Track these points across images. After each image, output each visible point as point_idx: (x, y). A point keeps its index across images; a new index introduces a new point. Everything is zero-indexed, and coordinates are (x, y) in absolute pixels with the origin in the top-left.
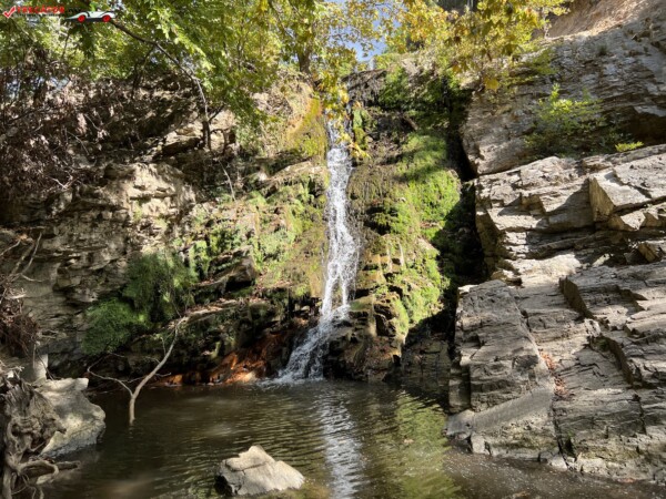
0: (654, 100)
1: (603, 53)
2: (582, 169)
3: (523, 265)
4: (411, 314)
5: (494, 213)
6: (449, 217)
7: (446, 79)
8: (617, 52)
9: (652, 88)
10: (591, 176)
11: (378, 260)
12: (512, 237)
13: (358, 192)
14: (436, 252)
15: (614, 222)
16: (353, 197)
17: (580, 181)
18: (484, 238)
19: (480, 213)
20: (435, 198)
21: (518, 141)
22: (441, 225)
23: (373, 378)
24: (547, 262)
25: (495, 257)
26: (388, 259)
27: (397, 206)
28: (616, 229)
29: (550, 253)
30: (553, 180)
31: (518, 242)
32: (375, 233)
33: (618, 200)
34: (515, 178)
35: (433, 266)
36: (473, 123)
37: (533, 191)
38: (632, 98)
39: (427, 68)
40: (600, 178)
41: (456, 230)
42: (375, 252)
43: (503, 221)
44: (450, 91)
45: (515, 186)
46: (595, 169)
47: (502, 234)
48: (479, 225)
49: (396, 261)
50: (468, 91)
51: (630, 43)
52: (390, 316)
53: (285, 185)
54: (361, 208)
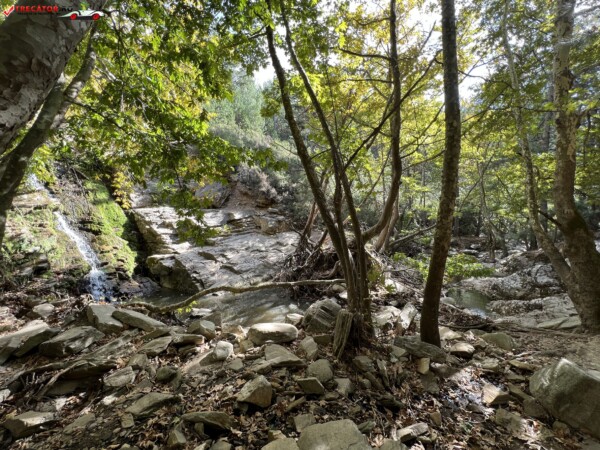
3: (174, 247)
5: (154, 227)
6: (125, 226)
11: (106, 248)
12: (164, 236)
13: (66, 211)
14: (127, 242)
16: (66, 214)
20: (115, 218)
21: (148, 196)
22: (122, 230)
24: (181, 245)
25: (156, 244)
26: (111, 247)
27: (101, 221)
30: (173, 217)
31: (167, 239)
32: (91, 234)
34: (158, 214)
35: (128, 248)
37: (168, 220)
41: (130, 232)
42: (101, 244)
43: (160, 231)
45: (160, 217)
47: (160, 235)
49: (116, 248)
52: (124, 271)
53: (35, 209)
54: (75, 221)
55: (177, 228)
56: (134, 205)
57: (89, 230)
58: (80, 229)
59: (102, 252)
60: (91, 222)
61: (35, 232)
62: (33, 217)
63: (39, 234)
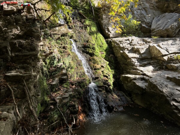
0: (146, 23)
5: (126, 52)
6: (106, 51)
10: (151, 45)
11: (97, 66)
12: (133, 60)
17: (147, 45)
22: (105, 53)
26: (100, 65)
27: (95, 47)
28: (160, 60)
33: (163, 54)
40: (154, 45)
46: (149, 42)
49: (102, 67)
50: (99, 9)
53: (61, 36)
54: (80, 46)
55: (143, 54)
56: (111, 36)
57: (87, 53)
58: (83, 52)
59: (95, 69)
60: (89, 47)
61: (61, 52)
62: (60, 42)
63: (63, 54)
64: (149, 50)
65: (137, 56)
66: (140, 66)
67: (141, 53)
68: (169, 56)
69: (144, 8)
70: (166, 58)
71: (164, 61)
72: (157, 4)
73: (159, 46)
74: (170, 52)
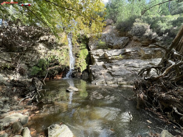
0: (111, 43)
1: (106, 36)
2: (104, 51)
3: (97, 63)
4: (82, 69)
5: (93, 56)
6: (87, 56)
7: (86, 36)
8: (107, 37)
9: (111, 42)
10: (105, 52)
11: (78, 61)
12: (96, 59)
13: (74, 51)
14: (86, 61)
15: (108, 58)
16: (73, 52)
17: (104, 53)
18: (92, 59)
19: (91, 56)
20: (85, 53)
21: (96, 46)
22: (86, 57)
23: (78, 78)
24: (100, 63)
25: (93, 62)
26: (79, 61)
27: (80, 54)
28: (108, 59)
29: (100, 61)
30: (100, 52)
31: (96, 60)
32: (77, 57)
33: (108, 56)
34: (96, 51)
35: (85, 62)
36: (90, 43)
37: (98, 53)
38: (109, 43)
39: (83, 34)
40: (106, 52)
41: (88, 58)
42: (77, 60)
44: (86, 38)
45: (96, 53)
46: (105, 51)
47: (94, 59)
48: (91, 57)
49: (80, 62)
50: (89, 38)
51: (109, 35)
52: (80, 69)
54: (75, 54)
55: (101, 56)
56: (91, 49)
58: (75, 56)
59: (76, 62)
60: (77, 54)
64: (104, 55)
65: (98, 57)
66: (98, 62)
67: (100, 56)
68: (112, 57)
69: (112, 36)
70: (110, 58)
71: (109, 59)
72: (119, 34)
73: (108, 53)
74: (112, 55)
